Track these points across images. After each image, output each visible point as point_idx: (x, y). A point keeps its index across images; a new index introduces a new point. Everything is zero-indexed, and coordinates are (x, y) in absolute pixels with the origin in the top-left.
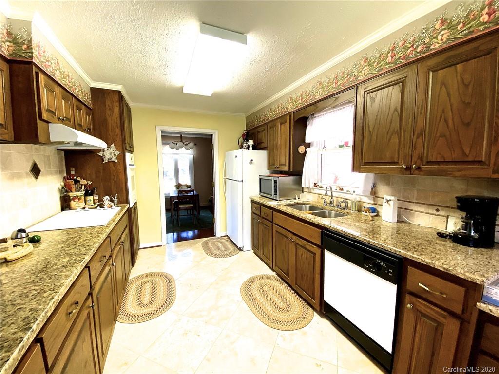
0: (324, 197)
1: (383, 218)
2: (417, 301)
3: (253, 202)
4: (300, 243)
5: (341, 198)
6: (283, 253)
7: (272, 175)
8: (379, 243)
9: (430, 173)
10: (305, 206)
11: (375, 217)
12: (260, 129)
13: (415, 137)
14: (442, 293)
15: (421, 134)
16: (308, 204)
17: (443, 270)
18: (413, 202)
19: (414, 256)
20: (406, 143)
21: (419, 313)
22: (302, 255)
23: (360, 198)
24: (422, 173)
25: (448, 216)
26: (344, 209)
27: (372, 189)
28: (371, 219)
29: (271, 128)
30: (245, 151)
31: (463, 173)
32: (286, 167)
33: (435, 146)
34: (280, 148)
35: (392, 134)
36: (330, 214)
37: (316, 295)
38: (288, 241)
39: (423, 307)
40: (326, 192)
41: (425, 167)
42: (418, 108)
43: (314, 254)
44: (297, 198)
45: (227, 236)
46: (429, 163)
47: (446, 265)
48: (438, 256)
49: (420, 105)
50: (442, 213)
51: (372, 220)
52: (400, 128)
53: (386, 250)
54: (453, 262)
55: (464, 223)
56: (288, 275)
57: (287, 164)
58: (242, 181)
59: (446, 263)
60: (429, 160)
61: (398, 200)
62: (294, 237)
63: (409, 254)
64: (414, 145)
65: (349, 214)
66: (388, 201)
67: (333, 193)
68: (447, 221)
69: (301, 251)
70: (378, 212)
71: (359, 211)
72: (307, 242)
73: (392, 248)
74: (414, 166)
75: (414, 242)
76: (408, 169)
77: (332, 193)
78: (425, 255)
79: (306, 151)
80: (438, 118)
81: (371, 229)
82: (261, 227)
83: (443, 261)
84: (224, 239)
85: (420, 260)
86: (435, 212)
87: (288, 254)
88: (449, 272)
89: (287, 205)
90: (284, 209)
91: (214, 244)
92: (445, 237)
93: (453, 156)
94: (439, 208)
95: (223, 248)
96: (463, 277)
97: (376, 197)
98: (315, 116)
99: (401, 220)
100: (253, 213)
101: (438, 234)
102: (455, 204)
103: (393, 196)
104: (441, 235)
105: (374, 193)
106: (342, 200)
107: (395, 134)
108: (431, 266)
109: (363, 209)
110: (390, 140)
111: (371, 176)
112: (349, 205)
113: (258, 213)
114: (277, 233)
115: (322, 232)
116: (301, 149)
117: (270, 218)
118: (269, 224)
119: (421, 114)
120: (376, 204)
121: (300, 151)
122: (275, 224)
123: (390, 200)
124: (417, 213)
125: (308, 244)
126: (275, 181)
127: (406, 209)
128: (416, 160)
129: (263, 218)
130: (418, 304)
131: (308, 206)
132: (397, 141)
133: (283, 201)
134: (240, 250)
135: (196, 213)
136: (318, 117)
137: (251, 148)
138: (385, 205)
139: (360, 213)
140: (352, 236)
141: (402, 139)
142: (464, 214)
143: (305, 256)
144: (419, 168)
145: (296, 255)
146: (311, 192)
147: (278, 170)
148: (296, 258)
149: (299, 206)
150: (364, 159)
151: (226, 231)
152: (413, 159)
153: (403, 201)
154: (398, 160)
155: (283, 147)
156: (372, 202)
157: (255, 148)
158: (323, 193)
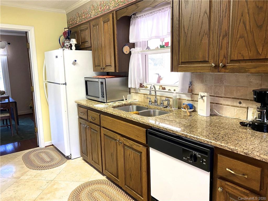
0: (149, 96)
1: (199, 113)
2: (226, 184)
3: (79, 106)
4: (128, 144)
5: (164, 97)
6: (112, 156)
7: (98, 77)
8: (194, 136)
9: (233, 71)
10: (132, 107)
11: (192, 113)
12: (83, 27)
13: (221, 38)
14: (244, 175)
15: (226, 35)
16: (135, 104)
17: (244, 154)
18: (222, 97)
19: (222, 144)
20: (214, 43)
21: (227, 194)
22: (130, 155)
23: (180, 96)
24: (227, 71)
25: (248, 107)
26: (166, 107)
27: (190, 87)
28: (189, 114)
29: (94, 26)
30: (67, 51)
31: (258, 69)
32: (112, 68)
33: (236, 46)
34: (105, 47)
35: (203, 36)
36: (154, 112)
37: (144, 193)
38: (116, 143)
39: (230, 189)
40: (150, 92)
41: (230, 65)
42: (223, 11)
43: (141, 153)
44: (124, 99)
45: (53, 145)
46: (232, 61)
47: (246, 150)
48: (240, 143)
49: (225, 9)
50: (244, 105)
51: (190, 116)
52: (209, 29)
53: (200, 142)
54: (251, 147)
55: (260, 113)
56: (118, 177)
57: (113, 65)
58: (65, 84)
59: (246, 148)
60: (232, 59)
61: (210, 96)
62: (122, 139)
63: (218, 144)
64: (220, 45)
65: (171, 111)
66: (202, 97)
67: (157, 92)
68: (247, 112)
69: (129, 151)
70: (195, 108)
71: (179, 108)
72: (133, 142)
73: (205, 139)
74: (221, 64)
75: (222, 132)
76: (217, 67)
77: (155, 92)
78: (230, 143)
79: (130, 52)
80: (238, 21)
81: (189, 124)
82: (89, 132)
83: (244, 147)
84: (50, 149)
85: (227, 148)
86: (238, 105)
87: (117, 156)
88: (249, 156)
89: (114, 107)
90: (111, 111)
91: (37, 156)
92: (246, 126)
93: (250, 55)
94: (242, 101)
95: (48, 159)
96: (259, 159)
97: (193, 94)
98: (137, 16)
99: (213, 114)
100: (80, 118)
101: (241, 123)
102: (252, 96)
103: (206, 92)
104: (243, 124)
105: (191, 91)
106: (164, 99)
107: (206, 34)
108: (235, 152)
109: (183, 106)
110: (201, 40)
111: (188, 74)
112: (171, 103)
113: (85, 117)
114: (106, 137)
115: (147, 131)
116: (126, 50)
117: (97, 121)
118: (97, 128)
119: (225, 17)
120: (193, 101)
121: (125, 51)
122: (103, 127)
123: (204, 96)
124: (225, 106)
125: (134, 144)
126: (102, 83)
127: (217, 104)
128: (222, 59)
129: (91, 122)
130: (226, 186)
131: (135, 107)
132: (207, 41)
133: (110, 104)
134: (68, 158)
135: (13, 123)
136: (140, 17)
137: (74, 48)
138: (200, 101)
139: (180, 110)
140: (172, 132)
141: (211, 39)
142: (259, 105)
143: (132, 156)
144: (224, 66)
145: (124, 156)
146: (137, 93)
147: (104, 71)
148: (124, 159)
149: (126, 107)
150: (181, 59)
151: (51, 140)
152: (220, 58)
153: (214, 96)
154: (209, 59)
155: (107, 47)
156: (190, 99)
157: (78, 47)
158: (148, 92)
